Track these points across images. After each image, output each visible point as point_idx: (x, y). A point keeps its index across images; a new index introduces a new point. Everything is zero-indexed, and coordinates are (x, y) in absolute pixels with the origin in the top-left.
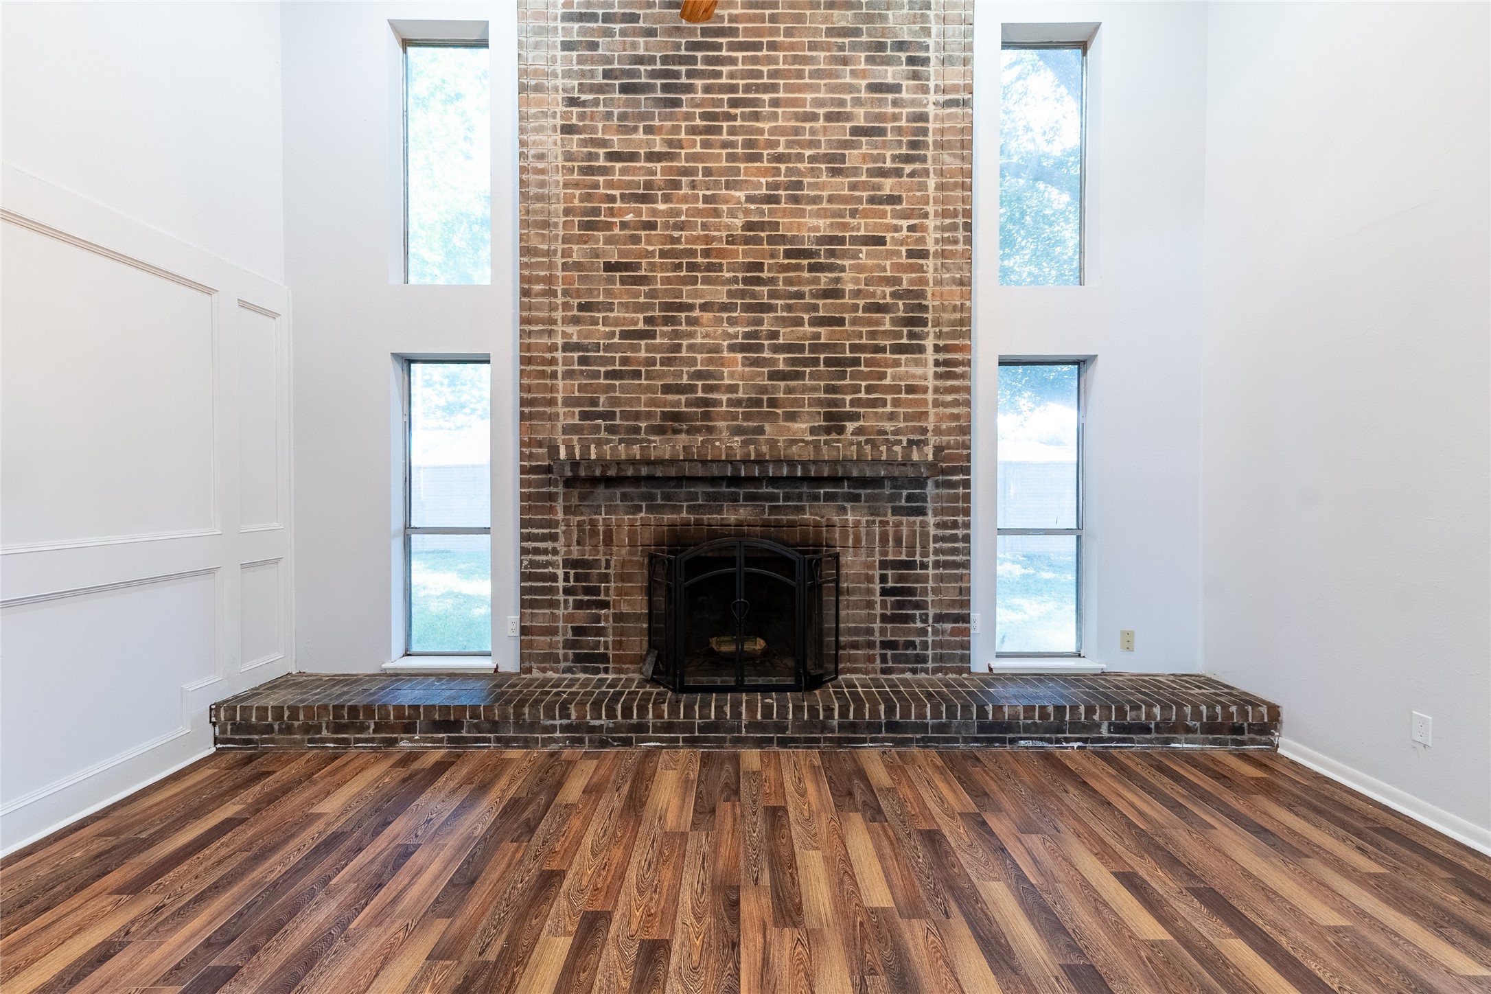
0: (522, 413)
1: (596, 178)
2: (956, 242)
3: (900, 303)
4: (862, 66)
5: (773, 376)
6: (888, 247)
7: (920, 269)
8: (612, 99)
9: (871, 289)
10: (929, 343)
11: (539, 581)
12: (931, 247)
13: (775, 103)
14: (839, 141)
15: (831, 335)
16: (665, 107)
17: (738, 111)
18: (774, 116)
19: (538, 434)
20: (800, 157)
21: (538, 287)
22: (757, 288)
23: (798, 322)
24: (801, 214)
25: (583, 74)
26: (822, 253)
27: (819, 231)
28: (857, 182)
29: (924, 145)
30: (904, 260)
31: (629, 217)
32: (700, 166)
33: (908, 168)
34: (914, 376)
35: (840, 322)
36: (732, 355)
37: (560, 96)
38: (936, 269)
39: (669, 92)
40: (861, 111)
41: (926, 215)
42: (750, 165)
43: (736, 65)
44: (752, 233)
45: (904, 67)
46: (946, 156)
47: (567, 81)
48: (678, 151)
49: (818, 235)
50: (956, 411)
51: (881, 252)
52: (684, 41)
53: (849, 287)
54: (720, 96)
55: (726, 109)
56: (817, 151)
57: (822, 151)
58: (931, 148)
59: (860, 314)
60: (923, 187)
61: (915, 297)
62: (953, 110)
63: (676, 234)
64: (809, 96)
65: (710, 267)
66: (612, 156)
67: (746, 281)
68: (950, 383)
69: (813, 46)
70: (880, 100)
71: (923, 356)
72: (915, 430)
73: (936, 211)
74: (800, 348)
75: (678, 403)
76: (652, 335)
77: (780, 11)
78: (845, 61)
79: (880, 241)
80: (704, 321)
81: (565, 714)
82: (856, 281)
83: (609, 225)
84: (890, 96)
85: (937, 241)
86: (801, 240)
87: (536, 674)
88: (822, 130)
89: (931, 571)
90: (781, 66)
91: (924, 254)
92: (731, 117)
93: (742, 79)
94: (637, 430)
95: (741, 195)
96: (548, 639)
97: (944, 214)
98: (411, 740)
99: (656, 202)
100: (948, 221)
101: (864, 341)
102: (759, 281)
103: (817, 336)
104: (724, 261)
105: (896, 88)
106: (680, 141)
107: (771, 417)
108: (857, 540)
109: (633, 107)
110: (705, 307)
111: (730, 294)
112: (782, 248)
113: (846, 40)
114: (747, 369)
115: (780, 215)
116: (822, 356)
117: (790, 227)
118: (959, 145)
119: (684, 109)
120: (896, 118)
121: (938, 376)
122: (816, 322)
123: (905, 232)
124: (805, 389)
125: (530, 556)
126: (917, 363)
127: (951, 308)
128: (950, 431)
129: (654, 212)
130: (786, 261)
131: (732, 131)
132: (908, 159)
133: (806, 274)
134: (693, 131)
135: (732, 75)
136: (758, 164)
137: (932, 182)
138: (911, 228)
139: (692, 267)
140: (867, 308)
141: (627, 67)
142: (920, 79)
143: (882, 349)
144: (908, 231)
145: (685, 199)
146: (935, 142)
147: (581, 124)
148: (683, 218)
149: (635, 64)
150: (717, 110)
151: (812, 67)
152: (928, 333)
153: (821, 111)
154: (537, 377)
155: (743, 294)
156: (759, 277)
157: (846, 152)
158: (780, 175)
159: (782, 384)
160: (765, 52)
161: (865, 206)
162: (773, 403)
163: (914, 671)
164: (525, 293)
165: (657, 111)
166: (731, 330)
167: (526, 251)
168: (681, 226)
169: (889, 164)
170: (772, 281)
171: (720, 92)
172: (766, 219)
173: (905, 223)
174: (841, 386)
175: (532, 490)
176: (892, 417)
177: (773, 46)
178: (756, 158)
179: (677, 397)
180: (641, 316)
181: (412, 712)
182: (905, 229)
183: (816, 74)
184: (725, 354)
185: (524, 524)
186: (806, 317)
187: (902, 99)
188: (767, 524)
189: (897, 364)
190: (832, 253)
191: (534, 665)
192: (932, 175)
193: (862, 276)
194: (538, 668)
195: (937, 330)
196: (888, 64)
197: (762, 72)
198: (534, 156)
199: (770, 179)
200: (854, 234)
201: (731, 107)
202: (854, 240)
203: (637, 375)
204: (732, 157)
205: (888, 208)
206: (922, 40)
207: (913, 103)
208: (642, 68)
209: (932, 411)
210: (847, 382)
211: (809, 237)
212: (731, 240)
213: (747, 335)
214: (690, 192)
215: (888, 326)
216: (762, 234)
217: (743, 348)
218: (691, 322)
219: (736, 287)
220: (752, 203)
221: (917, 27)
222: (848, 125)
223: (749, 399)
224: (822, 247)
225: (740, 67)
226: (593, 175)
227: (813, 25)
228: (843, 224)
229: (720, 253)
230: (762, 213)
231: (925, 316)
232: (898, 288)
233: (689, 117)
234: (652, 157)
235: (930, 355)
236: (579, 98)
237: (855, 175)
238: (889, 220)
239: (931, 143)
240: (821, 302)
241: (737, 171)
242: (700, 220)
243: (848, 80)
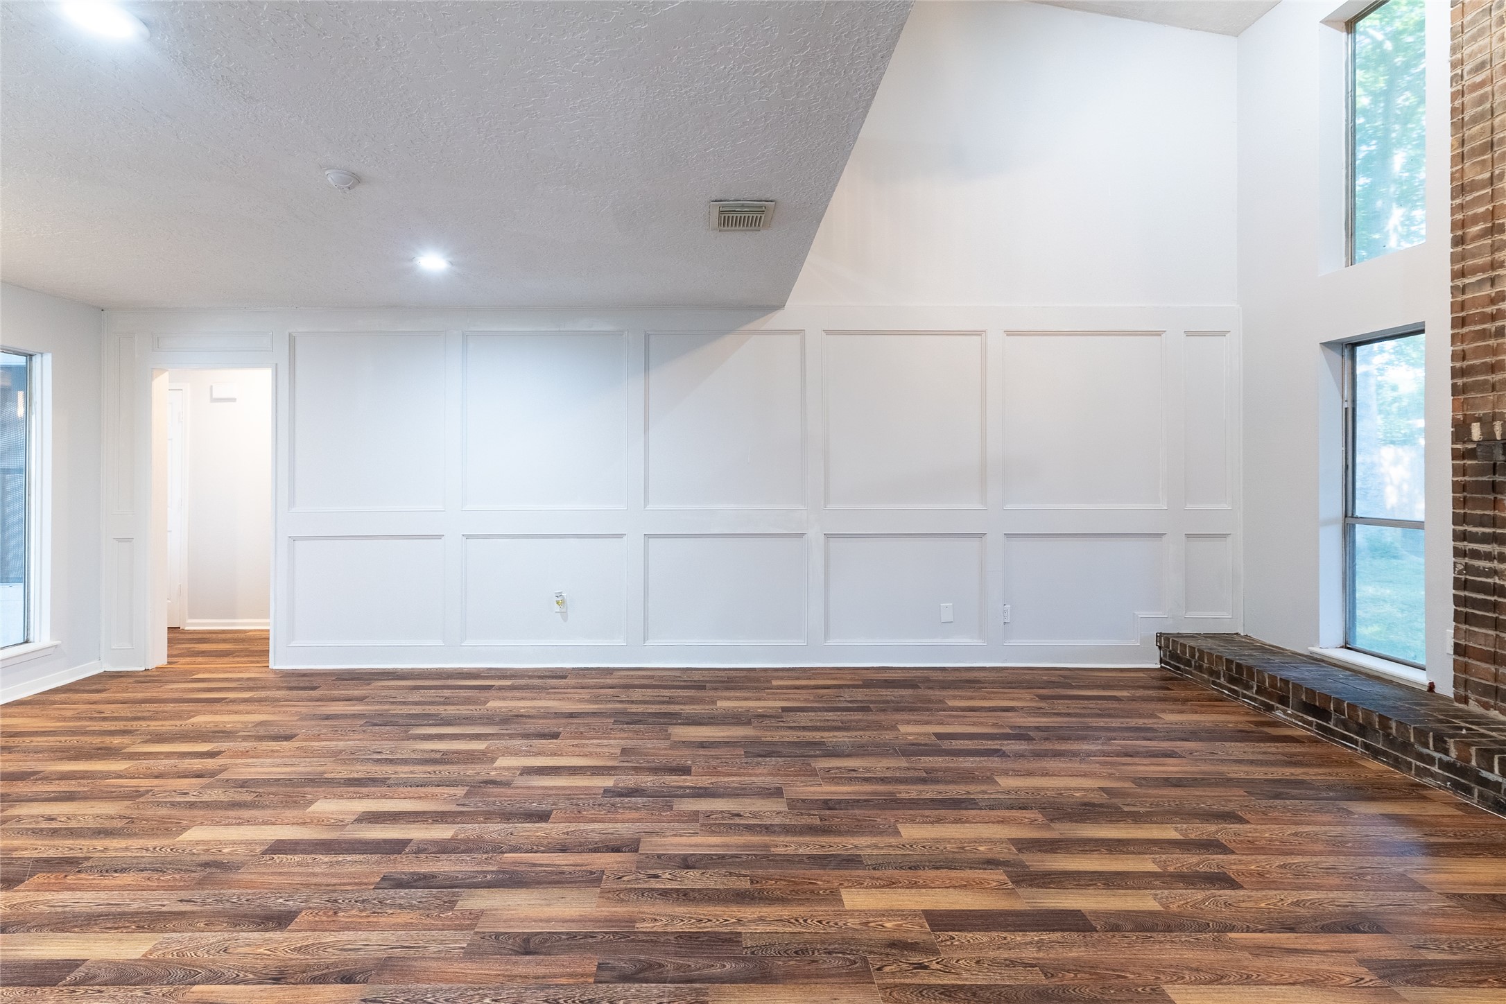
0: (1454, 386)
11: (1479, 592)
19: (1477, 409)
21: (1475, 229)
81: (1441, 746)
87: (1473, 707)
96: (1492, 668)
98: (1285, 712)
125: (1467, 560)
154: (1474, 340)
164: (1458, 241)
167: (1460, 189)
175: (1467, 478)
181: (1283, 685)
185: (1458, 519)
191: (1472, 696)
194: (1477, 701)
198: (1470, 72)
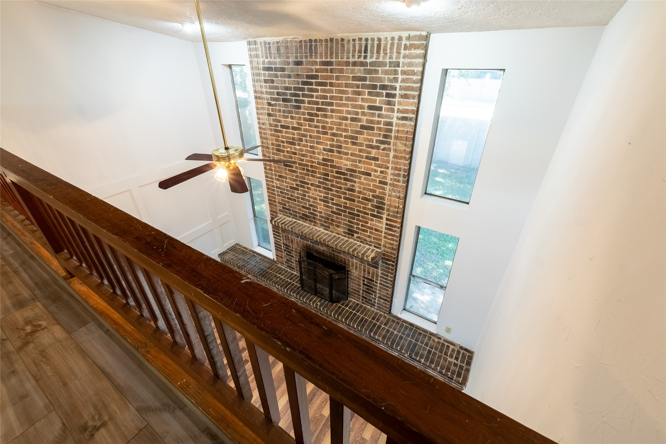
0: (269, 203)
1: (278, 134)
2: (399, 181)
3: (375, 200)
4: (366, 97)
5: (332, 212)
6: (372, 177)
7: (384, 189)
8: (280, 104)
9: (365, 192)
10: (385, 216)
11: (278, 245)
12: (389, 181)
13: (332, 111)
14: (356, 130)
15: (350, 204)
16: (296, 109)
17: (320, 113)
18: (332, 117)
20: (341, 136)
22: (327, 182)
23: (340, 197)
24: (341, 158)
25: (271, 93)
26: (348, 174)
27: (348, 166)
28: (362, 149)
29: (390, 137)
30: (377, 184)
31: (289, 149)
32: (308, 134)
33: (382, 146)
34: (378, 226)
35: (354, 201)
36: (320, 202)
37: (266, 101)
38: (389, 190)
39: (297, 103)
40: (365, 118)
41: (388, 168)
42: (324, 136)
43: (318, 93)
44: (325, 162)
45: (384, 98)
46: (399, 144)
47: (267, 96)
48: (301, 127)
49: (347, 167)
50: (392, 242)
51: (369, 179)
52: (300, 80)
53: (357, 189)
54: (313, 106)
55: (315, 112)
56: (347, 134)
57: (349, 134)
58: (393, 139)
59: (360, 200)
60: (388, 155)
61: (381, 198)
62: (404, 122)
63: (302, 158)
64: (345, 109)
65: (313, 171)
66: (282, 126)
67: (324, 179)
68: (390, 232)
69: (347, 85)
70: (372, 114)
71: (382, 220)
72: (376, 243)
73: (392, 167)
74: (341, 206)
75: (306, 212)
76: (298, 190)
77: (334, 67)
78: (359, 93)
79: (369, 175)
80: (312, 189)
82: (360, 188)
83: (283, 151)
84: (377, 112)
85: (391, 179)
86: (341, 168)
88: (349, 125)
89: (378, 285)
90: (334, 94)
91: (386, 183)
92: (317, 116)
93: (320, 99)
94: (296, 216)
95: (321, 147)
96: (281, 259)
97: (396, 169)
99: (295, 145)
100: (397, 172)
101: (361, 209)
102: (327, 180)
103: (346, 203)
104: (317, 170)
105: (380, 109)
106: (301, 123)
107: (332, 224)
108: (356, 268)
109: (286, 108)
110: (312, 185)
111: (319, 182)
112: (335, 170)
113: (360, 83)
114: (325, 208)
115: (334, 157)
116: (347, 210)
117: (337, 163)
118: (405, 139)
119: (302, 110)
120: (379, 123)
121: (386, 228)
122: (345, 198)
123: (379, 173)
124: (342, 219)
125: (276, 239)
126: (379, 222)
127: (394, 206)
128: (389, 248)
129: (295, 149)
130: (336, 175)
131: (318, 121)
132: (382, 142)
133: (343, 181)
134: (305, 119)
135: (317, 97)
136: (326, 136)
137: (392, 154)
138: (381, 172)
139: (308, 170)
140: (363, 198)
141: (284, 91)
142: (391, 105)
143: (368, 214)
144: (380, 173)
145: (304, 146)
146: (395, 136)
147: (272, 113)
148: (304, 153)
149: (286, 90)
150: (313, 112)
151: (346, 96)
152: (384, 213)
153: (349, 116)
154: (271, 194)
155: (323, 183)
156: (328, 178)
157: (358, 136)
158: (334, 142)
159: (335, 215)
160: (328, 87)
161: (364, 159)
162: (332, 220)
163: (371, 307)
164: (265, 168)
165: (294, 110)
166: (320, 194)
168: (303, 155)
169: (374, 144)
170: (332, 181)
171: (313, 104)
172: (330, 158)
173: (379, 169)
174: (353, 222)
176: (369, 237)
177: (331, 85)
178: (326, 133)
179: (306, 210)
180: (295, 183)
182: (379, 172)
183: (348, 99)
184: (318, 201)
186: (343, 196)
187: (382, 114)
188: (330, 253)
189: (372, 220)
190: (351, 175)
192: (392, 151)
193: (362, 186)
194: (280, 264)
195: (388, 213)
196: (378, 96)
197: (327, 96)
198: (262, 123)
199: (331, 143)
200: (360, 170)
201: (317, 111)
202: (360, 172)
203: (295, 200)
204: (318, 132)
205: (373, 162)
206: (393, 84)
207: (386, 116)
208: (288, 92)
209: (383, 239)
210: (355, 221)
211: (344, 168)
212: (319, 163)
213: (324, 197)
214: (306, 143)
215: (370, 207)
216: (328, 163)
217: (323, 201)
218: (308, 188)
219: (320, 180)
220: (325, 151)
221: (392, 77)
222: (360, 124)
223: (325, 217)
224: (348, 173)
225: (320, 93)
226: (277, 132)
227: (347, 75)
228: (356, 165)
229: (316, 168)
230: (328, 155)
231: (384, 207)
232: (375, 194)
233: (303, 114)
234: (294, 128)
235: (384, 221)
236: (271, 103)
237: (361, 146)
238: (373, 167)
239: (393, 136)
240: (348, 192)
241: (319, 138)
242: (309, 154)
243: (360, 103)
